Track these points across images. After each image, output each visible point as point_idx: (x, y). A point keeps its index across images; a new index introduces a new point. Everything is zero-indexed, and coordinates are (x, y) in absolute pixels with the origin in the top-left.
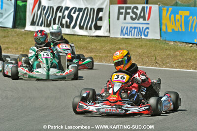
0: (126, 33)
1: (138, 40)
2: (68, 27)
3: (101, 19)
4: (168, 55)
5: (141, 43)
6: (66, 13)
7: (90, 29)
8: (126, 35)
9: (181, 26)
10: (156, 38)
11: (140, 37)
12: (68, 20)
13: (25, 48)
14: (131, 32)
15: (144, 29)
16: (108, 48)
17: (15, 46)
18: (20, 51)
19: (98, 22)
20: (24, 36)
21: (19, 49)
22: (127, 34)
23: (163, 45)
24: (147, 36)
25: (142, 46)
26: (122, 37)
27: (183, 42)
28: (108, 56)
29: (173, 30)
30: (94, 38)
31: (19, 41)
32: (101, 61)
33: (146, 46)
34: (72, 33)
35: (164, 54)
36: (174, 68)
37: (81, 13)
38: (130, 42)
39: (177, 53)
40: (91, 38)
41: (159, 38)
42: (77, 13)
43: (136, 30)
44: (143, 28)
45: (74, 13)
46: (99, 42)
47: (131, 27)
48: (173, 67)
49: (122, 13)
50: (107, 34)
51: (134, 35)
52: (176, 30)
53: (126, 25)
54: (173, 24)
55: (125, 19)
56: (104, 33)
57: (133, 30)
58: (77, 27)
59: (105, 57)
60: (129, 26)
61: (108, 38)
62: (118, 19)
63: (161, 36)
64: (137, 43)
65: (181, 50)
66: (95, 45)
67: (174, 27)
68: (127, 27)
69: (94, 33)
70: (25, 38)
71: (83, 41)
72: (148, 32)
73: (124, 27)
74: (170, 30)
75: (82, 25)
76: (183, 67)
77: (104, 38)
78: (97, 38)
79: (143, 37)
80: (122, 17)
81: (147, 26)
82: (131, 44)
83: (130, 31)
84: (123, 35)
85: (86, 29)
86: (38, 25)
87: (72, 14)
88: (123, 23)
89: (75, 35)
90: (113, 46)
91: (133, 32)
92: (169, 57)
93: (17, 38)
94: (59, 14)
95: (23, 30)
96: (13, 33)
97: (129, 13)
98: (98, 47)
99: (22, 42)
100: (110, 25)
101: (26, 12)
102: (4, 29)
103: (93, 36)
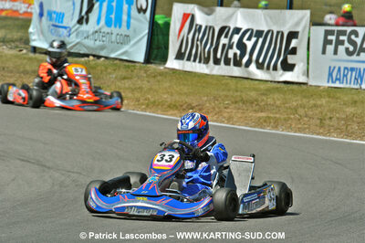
0: (337, 79)
3: (294, 51)
7: (275, 68)
8: (338, 82)
11: (358, 86)
12: (238, 52)
13: (152, 100)
14: (346, 76)
16: (295, 104)
17: (137, 95)
18: (143, 104)
19: (289, 56)
20: (159, 78)
21: (141, 101)
22: (339, 80)
25: (356, 102)
26: (331, 85)
28: (290, 118)
30: (279, 85)
31: (146, 85)
32: (276, 127)
34: (246, 76)
37: (261, 40)
38: (338, 95)
40: (275, 85)
42: (254, 39)
43: (354, 73)
44: (364, 70)
45: (249, 39)
46: (284, 93)
47: (345, 68)
49: (330, 42)
50: (302, 79)
51: (350, 83)
53: (338, 65)
55: (336, 52)
56: (298, 77)
57: (350, 73)
59: (285, 119)
60: (343, 65)
61: (304, 87)
62: (324, 52)
64: (350, 96)
66: (274, 99)
68: (339, 68)
69: (281, 76)
70: (159, 81)
71: (257, 90)
73: (334, 68)
75: (261, 61)
77: (295, 87)
78: (283, 85)
80: (330, 48)
82: (337, 98)
84: (333, 82)
85: (268, 68)
86: (189, 59)
87: (245, 40)
88: (333, 60)
89: (248, 79)
90: (305, 101)
91: (349, 77)
93: (145, 82)
94: (224, 41)
95: (162, 68)
96: (142, 72)
97: (342, 43)
98: (278, 103)
99: (151, 89)
100: (308, 63)
101: (168, 35)
102: (130, 64)
103: (279, 82)
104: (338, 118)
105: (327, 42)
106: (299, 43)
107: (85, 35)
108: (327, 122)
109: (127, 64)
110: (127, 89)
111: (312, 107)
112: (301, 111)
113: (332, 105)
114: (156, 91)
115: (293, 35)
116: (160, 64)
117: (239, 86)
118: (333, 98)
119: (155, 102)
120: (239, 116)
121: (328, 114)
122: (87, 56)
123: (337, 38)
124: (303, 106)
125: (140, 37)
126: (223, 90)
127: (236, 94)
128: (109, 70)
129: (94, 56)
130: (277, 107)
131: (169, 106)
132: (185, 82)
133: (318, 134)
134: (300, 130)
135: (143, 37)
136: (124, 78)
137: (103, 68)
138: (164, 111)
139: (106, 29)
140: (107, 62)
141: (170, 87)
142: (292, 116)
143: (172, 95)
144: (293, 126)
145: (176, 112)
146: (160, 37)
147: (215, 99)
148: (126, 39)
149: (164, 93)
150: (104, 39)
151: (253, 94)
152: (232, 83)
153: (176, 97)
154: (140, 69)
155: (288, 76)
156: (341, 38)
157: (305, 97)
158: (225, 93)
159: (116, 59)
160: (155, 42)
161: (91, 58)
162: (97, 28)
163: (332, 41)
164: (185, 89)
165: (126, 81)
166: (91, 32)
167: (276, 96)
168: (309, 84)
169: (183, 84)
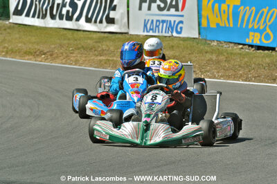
0: (150, 29)
1: (168, 39)
3: (114, 8)
4: (209, 60)
5: (171, 43)
8: (151, 31)
9: (228, 19)
10: (192, 37)
11: (170, 34)
12: (71, 10)
13: (10, 48)
14: (158, 27)
15: (176, 23)
18: (2, 51)
20: (9, 31)
22: (152, 29)
23: (202, 47)
24: (180, 33)
25: (173, 46)
26: (146, 34)
27: (231, 43)
29: (218, 25)
30: (106, 35)
33: (178, 47)
34: (76, 28)
35: (203, 58)
36: (217, 78)
39: (222, 58)
40: (103, 35)
41: (197, 36)
43: (165, 25)
44: (175, 21)
46: (113, 41)
47: (157, 21)
48: (215, 78)
49: (145, 1)
51: (162, 32)
52: (222, 25)
53: (151, 18)
54: (217, 17)
55: (149, 9)
57: (161, 24)
60: (155, 18)
61: (126, 35)
62: (140, 9)
63: (199, 34)
64: (167, 43)
65: (228, 54)
66: (107, 46)
67: (218, 20)
68: (152, 21)
69: (106, 27)
70: (9, 33)
71: (91, 39)
72: (181, 28)
73: (149, 20)
74: (213, 25)
75: (90, 16)
76: (229, 77)
77: (120, 36)
79: (175, 34)
80: (145, 5)
81: (180, 19)
83: (156, 26)
84: (147, 32)
85: (95, 22)
87: (75, 1)
88: (147, 15)
89: (80, 30)
91: (160, 27)
92: (211, 63)
94: (58, 1)
95: (7, 23)
97: (155, 1)
98: (112, 48)
99: (5, 40)
100: (129, 17)
103: (105, 32)
116: (5, 20)
117: (75, 35)
120: (83, 59)
126: (64, 39)
127: (76, 42)
130: (112, 51)
131: (25, 53)
138: (21, 57)
143: (25, 44)
145: (31, 57)
147: (61, 46)
151: (89, 42)
152: (69, 34)
164: (33, 39)
167: (108, 43)
168: (130, 33)
169: (30, 35)
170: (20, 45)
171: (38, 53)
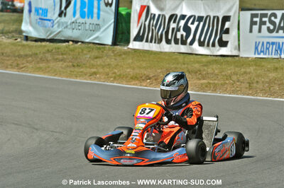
0: (261, 51)
2: (184, 43)
3: (227, 31)
5: (276, 65)
6: (182, 23)
7: (213, 45)
8: (262, 54)
11: (278, 56)
12: (184, 34)
13: (118, 73)
14: (268, 49)
16: (229, 72)
17: (107, 70)
18: (111, 77)
19: (224, 35)
20: (123, 56)
21: (110, 75)
22: (263, 52)
25: (277, 68)
26: (257, 56)
28: (225, 84)
30: (217, 58)
31: (113, 62)
32: (215, 90)
33: (282, 69)
34: (190, 52)
37: (202, 24)
38: (263, 64)
40: (214, 58)
42: (196, 23)
43: (274, 46)
44: (283, 43)
45: (192, 23)
46: (221, 64)
47: (267, 43)
49: (255, 23)
50: (235, 53)
51: (271, 54)
53: (261, 40)
55: (260, 31)
56: (231, 51)
57: (271, 46)
58: (196, 43)
59: (222, 84)
60: (266, 40)
61: (237, 58)
62: (251, 31)
64: (272, 64)
66: (213, 69)
68: (263, 43)
69: (218, 50)
70: (123, 59)
71: (200, 62)
73: (259, 43)
75: (202, 40)
78: (220, 58)
79: (283, 56)
80: (256, 28)
82: (262, 66)
84: (259, 54)
85: (208, 45)
86: (147, 41)
87: (189, 25)
88: (258, 37)
89: (193, 54)
90: (237, 69)
91: (271, 49)
93: (113, 60)
94: (173, 25)
95: (126, 48)
96: (111, 52)
97: (264, 23)
98: (216, 71)
99: (117, 65)
100: (239, 40)
101: (129, 22)
102: (101, 46)
103: (217, 56)
104: (263, 82)
105: (253, 23)
106: (232, 25)
107: (65, 25)
108: (255, 85)
109: (98, 46)
110: (99, 66)
111: (242, 74)
112: (234, 78)
113: (259, 72)
114: (121, 66)
115: (226, 19)
116: (124, 46)
117: (186, 59)
118: (259, 66)
119: (120, 75)
121: (255, 78)
122: (68, 41)
123: (261, 20)
124: (236, 74)
125: (107, 25)
126: (174, 64)
127: (183, 66)
128: (85, 52)
129: (73, 41)
130: (216, 75)
131: (132, 78)
132: (144, 59)
133: (248, 95)
134: (233, 92)
135: (110, 25)
136: (96, 58)
137: (80, 50)
138: (128, 82)
139: (81, 20)
140: (83, 45)
141: (132, 63)
142: (227, 82)
143: (134, 69)
144: (229, 89)
145: (137, 82)
146: (124, 25)
147: (167, 70)
148: (97, 27)
149: (127, 68)
150: (80, 28)
151: (197, 66)
152: (181, 58)
153: (137, 71)
154: (109, 50)
155: (224, 51)
156: (264, 19)
157: (237, 66)
158: (175, 66)
159: (90, 43)
160: (120, 29)
161: (71, 43)
162: (73, 20)
163: (256, 22)
164: (144, 64)
165: (97, 60)
166: (69, 23)
167: (214, 66)
168: (241, 56)
169: (142, 60)
170: (128, 70)
171: (143, 78)
